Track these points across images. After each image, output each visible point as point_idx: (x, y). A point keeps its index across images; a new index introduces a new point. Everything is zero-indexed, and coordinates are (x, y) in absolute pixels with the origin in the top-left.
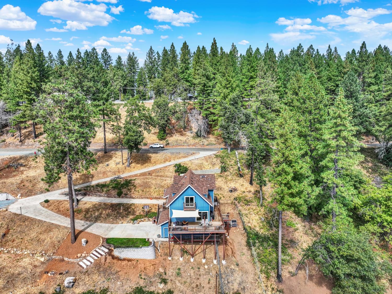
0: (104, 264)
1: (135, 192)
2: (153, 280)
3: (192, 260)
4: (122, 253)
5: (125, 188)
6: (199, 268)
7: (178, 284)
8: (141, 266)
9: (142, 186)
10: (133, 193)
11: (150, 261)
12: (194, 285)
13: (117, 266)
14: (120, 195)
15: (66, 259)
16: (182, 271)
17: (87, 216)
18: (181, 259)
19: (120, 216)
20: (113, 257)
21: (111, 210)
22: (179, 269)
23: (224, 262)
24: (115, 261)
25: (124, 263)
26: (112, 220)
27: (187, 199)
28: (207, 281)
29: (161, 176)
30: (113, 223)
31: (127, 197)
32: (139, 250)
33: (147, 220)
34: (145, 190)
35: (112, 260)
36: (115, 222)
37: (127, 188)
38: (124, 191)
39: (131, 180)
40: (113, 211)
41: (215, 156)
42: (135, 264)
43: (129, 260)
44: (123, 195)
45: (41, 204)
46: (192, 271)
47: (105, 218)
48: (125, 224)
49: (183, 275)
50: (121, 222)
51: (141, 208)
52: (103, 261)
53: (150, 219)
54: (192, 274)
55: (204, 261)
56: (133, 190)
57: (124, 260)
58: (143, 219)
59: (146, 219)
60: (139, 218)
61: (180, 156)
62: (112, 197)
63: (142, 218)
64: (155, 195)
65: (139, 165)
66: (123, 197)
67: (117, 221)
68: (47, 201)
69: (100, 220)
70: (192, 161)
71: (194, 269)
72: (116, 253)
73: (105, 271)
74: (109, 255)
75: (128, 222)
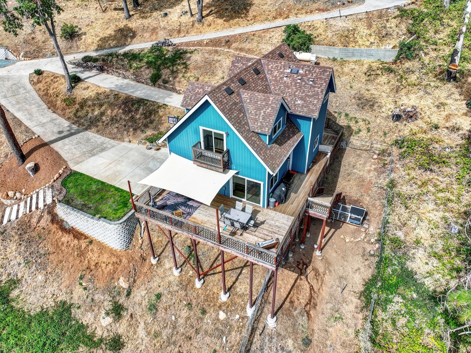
1: (183, 79)
2: (99, 298)
3: (198, 284)
4: (70, 217)
5: (168, 68)
6: (204, 312)
7: (141, 332)
9: (200, 68)
10: (179, 82)
11: (112, 252)
13: (52, 240)
14: (155, 80)
16: (162, 304)
17: (79, 114)
18: (176, 272)
19: (132, 126)
20: (54, 219)
21: (123, 110)
22: (159, 296)
23: (271, 322)
25: (66, 238)
26: (116, 130)
30: (114, 139)
31: (166, 88)
32: (95, 222)
34: (201, 78)
35: (50, 225)
36: (119, 136)
37: (171, 68)
38: (165, 72)
39: (186, 52)
40: (125, 112)
41: (398, 13)
42: (83, 248)
44: (160, 82)
45: (30, 75)
46: (184, 313)
47: (107, 124)
48: (134, 145)
49: (161, 314)
50: (127, 139)
52: (34, 220)
54: (181, 321)
55: (224, 298)
56: (180, 75)
57: (71, 231)
62: (143, 83)
65: (220, 21)
66: (159, 87)
67: (122, 135)
68: (39, 73)
69: (97, 126)
70: (332, 22)
71: (190, 309)
72: (60, 211)
73: (29, 243)
74: (49, 213)
75: (140, 142)
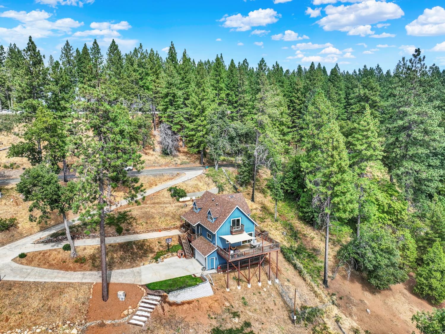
0: (164, 314)
1: (138, 226)
2: (224, 316)
3: (249, 286)
4: (179, 296)
5: (124, 222)
6: (260, 293)
7: (251, 314)
8: (205, 305)
9: (143, 217)
10: (137, 228)
11: (210, 298)
12: (264, 310)
13: (179, 312)
14: (120, 232)
15: (108, 322)
16: (247, 300)
17: (96, 264)
18: (239, 288)
19: (137, 257)
20: (171, 304)
21: (123, 251)
22: (243, 298)
23: (277, 281)
24: (174, 307)
25: (186, 306)
26: (129, 263)
27: (234, 221)
28: (272, 303)
29: (158, 203)
30: (133, 267)
31: (129, 234)
32: (197, 288)
33: (170, 256)
34: (148, 221)
35: (170, 307)
36: (135, 265)
37: (126, 222)
38: (124, 226)
39: (125, 212)
40: (125, 252)
41: (206, 176)
42: (197, 305)
43: (189, 303)
44: (124, 232)
45: (14, 260)
46: (256, 297)
47: (120, 262)
48: (147, 265)
49: (250, 303)
50: (142, 264)
51: (157, 243)
52: (161, 311)
53: (173, 253)
54: (257, 300)
55: (260, 284)
56: (134, 224)
57: (183, 304)
58: (166, 256)
59: (170, 254)
60: (162, 255)
61: (165, 178)
62: (110, 236)
63: (165, 254)
64: (163, 226)
66: (124, 234)
67: (136, 263)
68: (22, 256)
69: (115, 266)
70: (186, 183)
71: (256, 295)
72: (172, 297)
73: (169, 322)
74: (165, 302)
75: (150, 262)
